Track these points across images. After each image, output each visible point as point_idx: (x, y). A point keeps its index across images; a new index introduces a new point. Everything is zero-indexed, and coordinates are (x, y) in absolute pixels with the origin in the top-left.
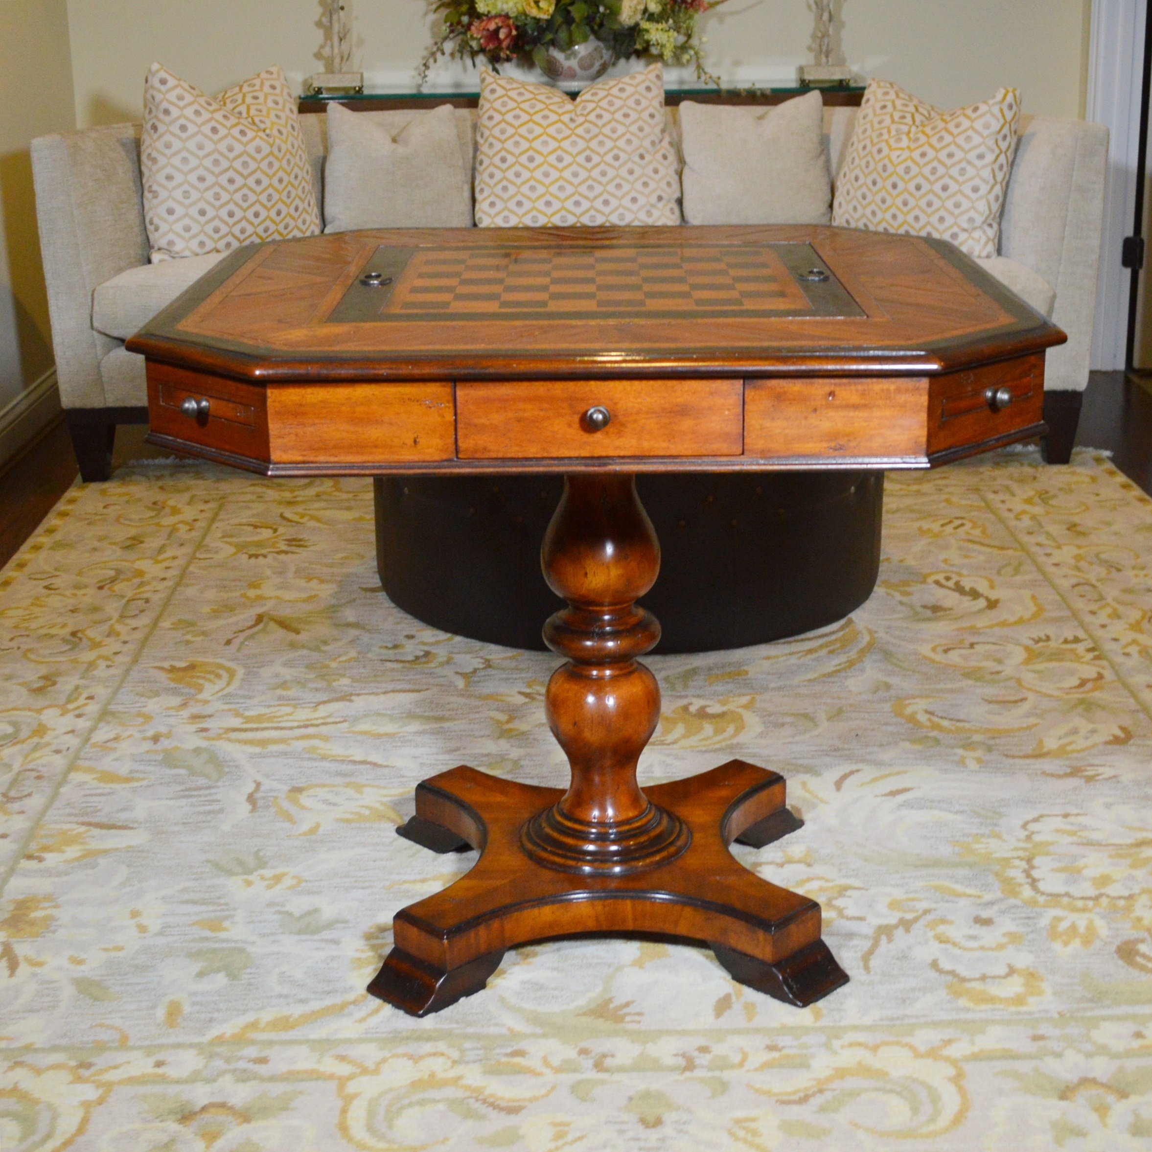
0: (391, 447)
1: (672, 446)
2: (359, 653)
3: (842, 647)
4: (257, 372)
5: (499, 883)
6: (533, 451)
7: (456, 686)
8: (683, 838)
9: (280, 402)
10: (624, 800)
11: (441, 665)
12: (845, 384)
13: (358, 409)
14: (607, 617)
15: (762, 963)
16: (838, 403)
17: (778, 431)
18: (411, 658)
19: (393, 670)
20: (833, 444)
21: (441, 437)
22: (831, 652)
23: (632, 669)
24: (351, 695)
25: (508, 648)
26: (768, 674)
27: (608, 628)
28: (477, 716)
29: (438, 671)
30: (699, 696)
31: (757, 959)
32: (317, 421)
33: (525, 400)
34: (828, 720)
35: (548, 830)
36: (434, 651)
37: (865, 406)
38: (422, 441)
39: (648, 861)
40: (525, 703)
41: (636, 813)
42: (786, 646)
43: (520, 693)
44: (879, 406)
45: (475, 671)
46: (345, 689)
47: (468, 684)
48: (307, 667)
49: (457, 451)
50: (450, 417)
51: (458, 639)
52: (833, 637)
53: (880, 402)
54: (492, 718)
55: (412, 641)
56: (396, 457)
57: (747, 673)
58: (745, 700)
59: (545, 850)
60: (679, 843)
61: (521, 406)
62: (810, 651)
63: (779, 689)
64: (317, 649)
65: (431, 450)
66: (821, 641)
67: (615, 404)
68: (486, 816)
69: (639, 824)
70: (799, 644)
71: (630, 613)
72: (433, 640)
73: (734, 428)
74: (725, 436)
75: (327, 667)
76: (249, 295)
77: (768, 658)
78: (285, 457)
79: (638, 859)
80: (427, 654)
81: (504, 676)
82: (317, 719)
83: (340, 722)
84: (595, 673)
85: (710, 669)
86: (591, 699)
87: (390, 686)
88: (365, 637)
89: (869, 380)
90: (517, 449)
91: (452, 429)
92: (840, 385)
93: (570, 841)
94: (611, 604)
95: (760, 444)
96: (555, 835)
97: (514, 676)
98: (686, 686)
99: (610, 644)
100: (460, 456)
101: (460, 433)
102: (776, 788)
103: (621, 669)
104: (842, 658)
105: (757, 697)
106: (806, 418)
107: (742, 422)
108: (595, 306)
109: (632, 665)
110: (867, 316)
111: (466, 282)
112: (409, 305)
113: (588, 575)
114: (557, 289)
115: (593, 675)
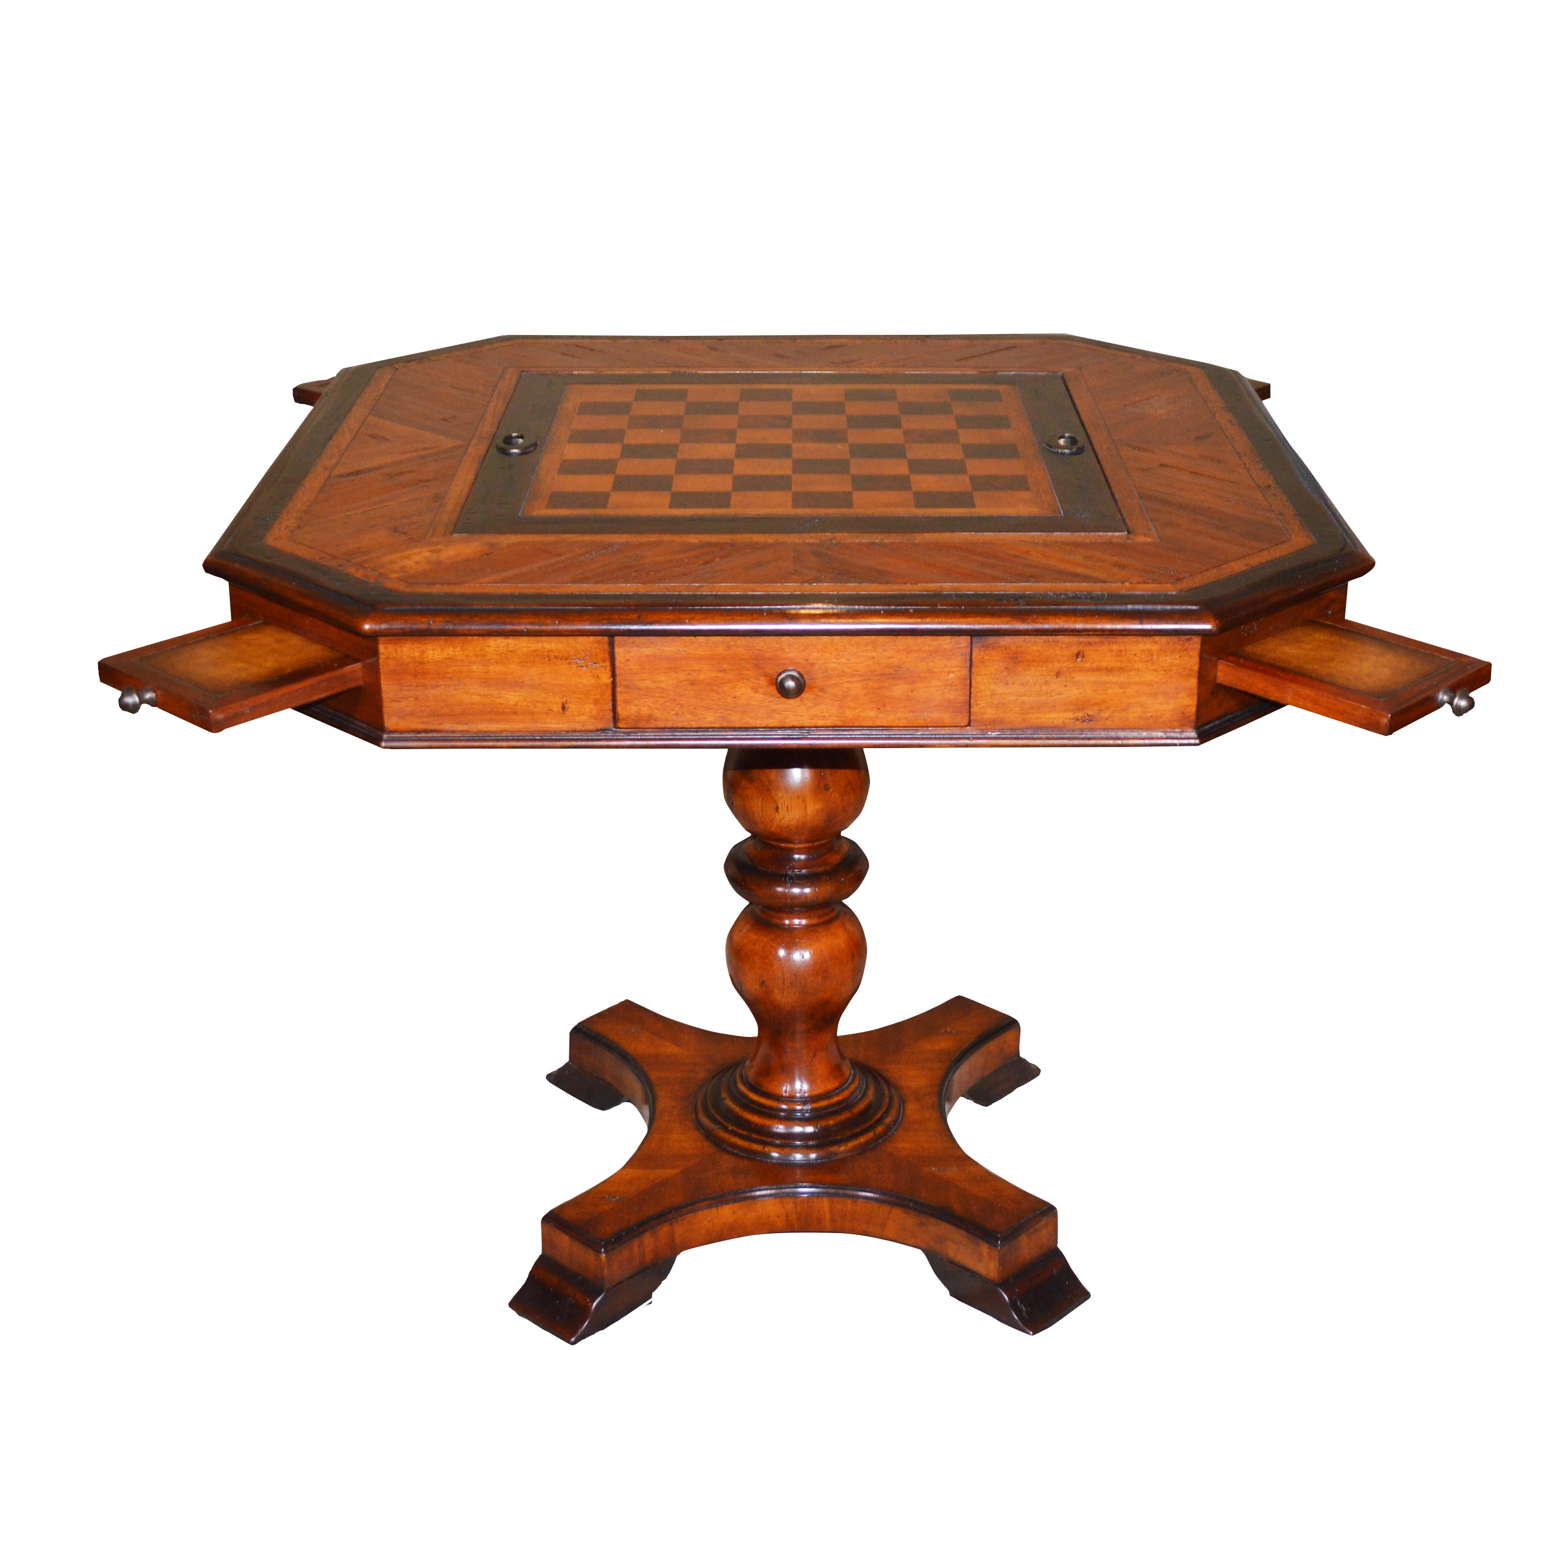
0: (533, 713)
1: (880, 715)
4: (367, 627)
5: (670, 1172)
6: (709, 720)
8: (893, 1112)
9: (394, 659)
10: (821, 1068)
12: (1096, 643)
13: (492, 668)
14: (799, 856)
15: (986, 1280)
16: (1087, 665)
17: (1012, 698)
20: (1080, 715)
21: (596, 702)
23: (833, 915)
27: (800, 871)
31: (981, 1276)
32: (441, 682)
33: (700, 659)
35: (729, 1103)
37: (1121, 670)
38: (572, 707)
39: (850, 1145)
41: (836, 1084)
44: (1137, 669)
49: (615, 719)
50: (606, 679)
53: (1140, 665)
56: (539, 726)
59: (725, 1129)
60: (888, 1120)
61: (695, 666)
65: (584, 718)
67: (812, 665)
68: (654, 1075)
69: (840, 1097)
71: (830, 850)
73: (957, 695)
74: (947, 704)
76: (358, 473)
78: (403, 725)
79: (838, 1143)
84: (787, 922)
86: (782, 953)
89: (1126, 639)
90: (691, 717)
91: (609, 692)
92: (1090, 644)
93: (756, 1119)
94: (804, 841)
95: (990, 714)
96: (737, 1109)
100: (620, 725)
101: (620, 698)
102: (1009, 1035)
103: (819, 917)
106: (1046, 682)
107: (968, 688)
108: (790, 504)
109: (833, 911)
110: (1129, 532)
111: (632, 452)
112: (557, 499)
113: (779, 811)
114: (742, 467)
115: (785, 925)
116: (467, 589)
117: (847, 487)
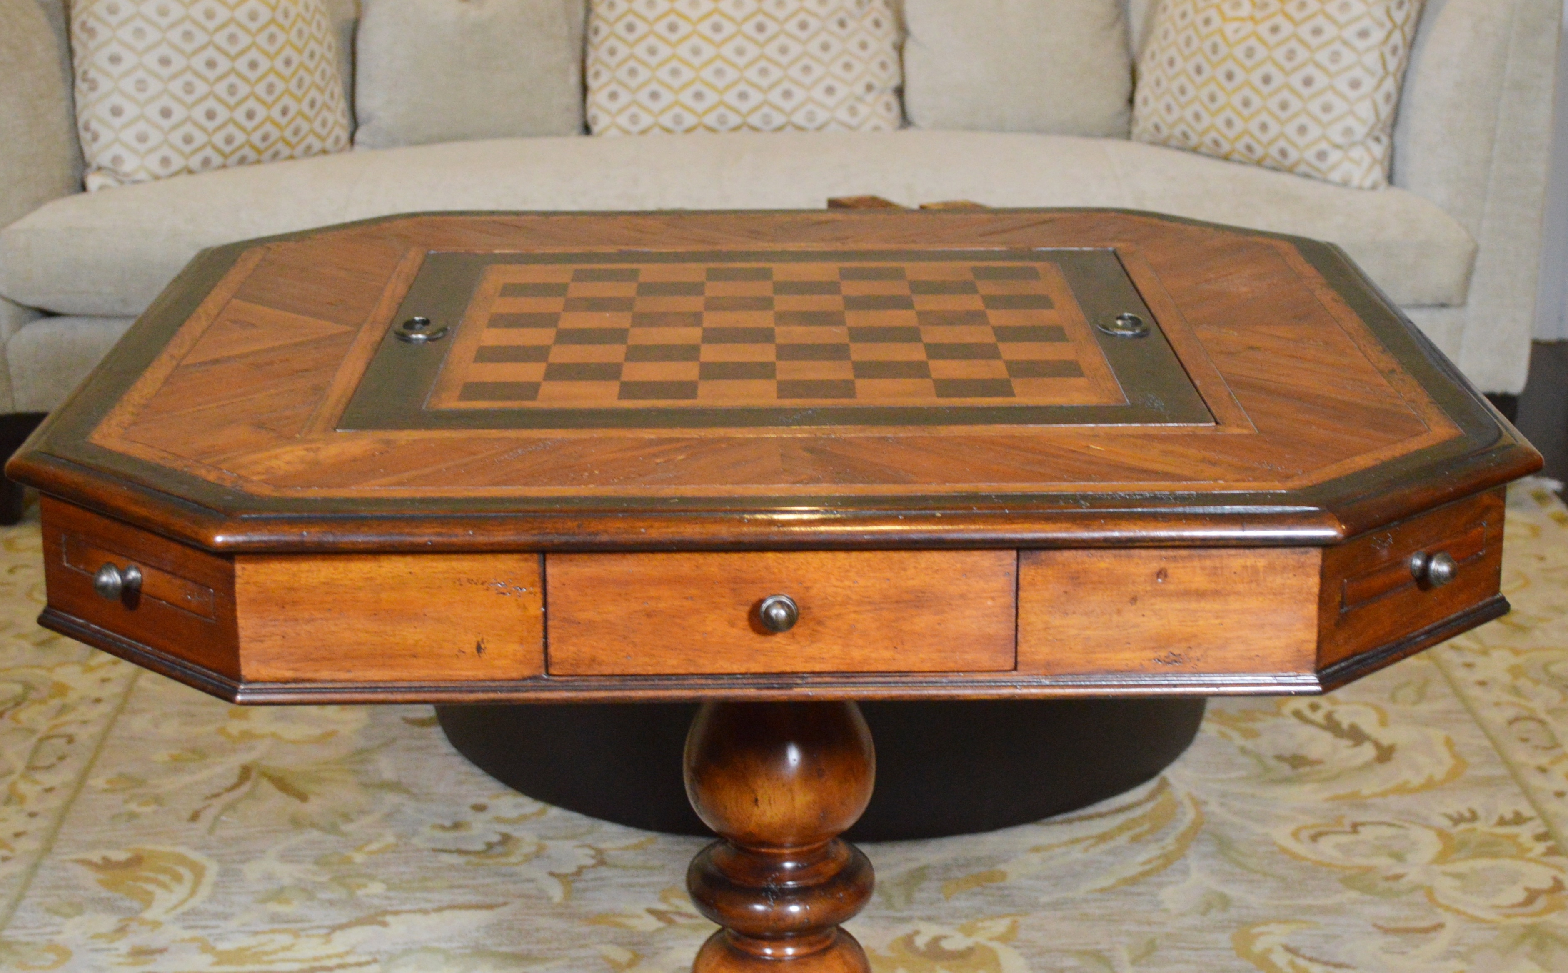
0: (439, 656)
1: (897, 656)
2: (399, 836)
3: (1151, 831)
4: (219, 539)
6: (672, 664)
7: (550, 899)
9: (255, 583)
11: (528, 859)
12: (1183, 558)
13: (384, 595)
14: (788, 865)
16: (1171, 587)
17: (1073, 632)
18: (480, 846)
19: (452, 867)
20: (1163, 654)
21: (522, 641)
22: (1135, 839)
23: (828, 943)
24: (386, 912)
25: (632, 830)
26: (1038, 878)
27: (790, 883)
28: (583, 953)
29: (526, 871)
30: (929, 919)
32: (317, 615)
33: (660, 582)
34: (1134, 962)
36: (516, 834)
37: (1216, 594)
38: (490, 647)
40: (658, 930)
42: (1065, 828)
43: (651, 912)
44: (1238, 593)
45: (580, 871)
46: (376, 902)
47: (569, 894)
48: (316, 863)
49: (547, 664)
50: (536, 609)
51: (555, 812)
52: (1138, 812)
53: (1241, 587)
54: (606, 959)
55: (482, 816)
56: (448, 673)
57: (1004, 875)
58: (1001, 926)
61: (653, 592)
62: (1103, 838)
63: (1055, 906)
64: (333, 829)
65: (503, 662)
66: (1120, 819)
67: (807, 588)
70: (1085, 823)
71: (826, 857)
72: (514, 814)
73: (1001, 628)
74: (987, 641)
75: (349, 861)
76: (216, 362)
77: (1036, 849)
78: (266, 672)
80: (506, 839)
81: (626, 880)
82: (329, 957)
83: (368, 963)
84: (768, 951)
85: (947, 868)
87: (446, 897)
88: (410, 808)
89: (1223, 552)
90: (647, 659)
91: (539, 627)
92: (1175, 559)
94: (795, 845)
95: (1043, 653)
97: (641, 880)
98: (909, 900)
99: (794, 909)
100: (552, 671)
101: (552, 635)
103: (810, 944)
104: (1152, 851)
105: (1021, 920)
106: (1119, 612)
107: (1014, 619)
108: (775, 395)
109: (828, 937)
110: (1217, 423)
111: (567, 337)
112: (472, 390)
113: (759, 804)
114: (710, 353)
115: (766, 955)
116: (352, 492)
117: (849, 375)
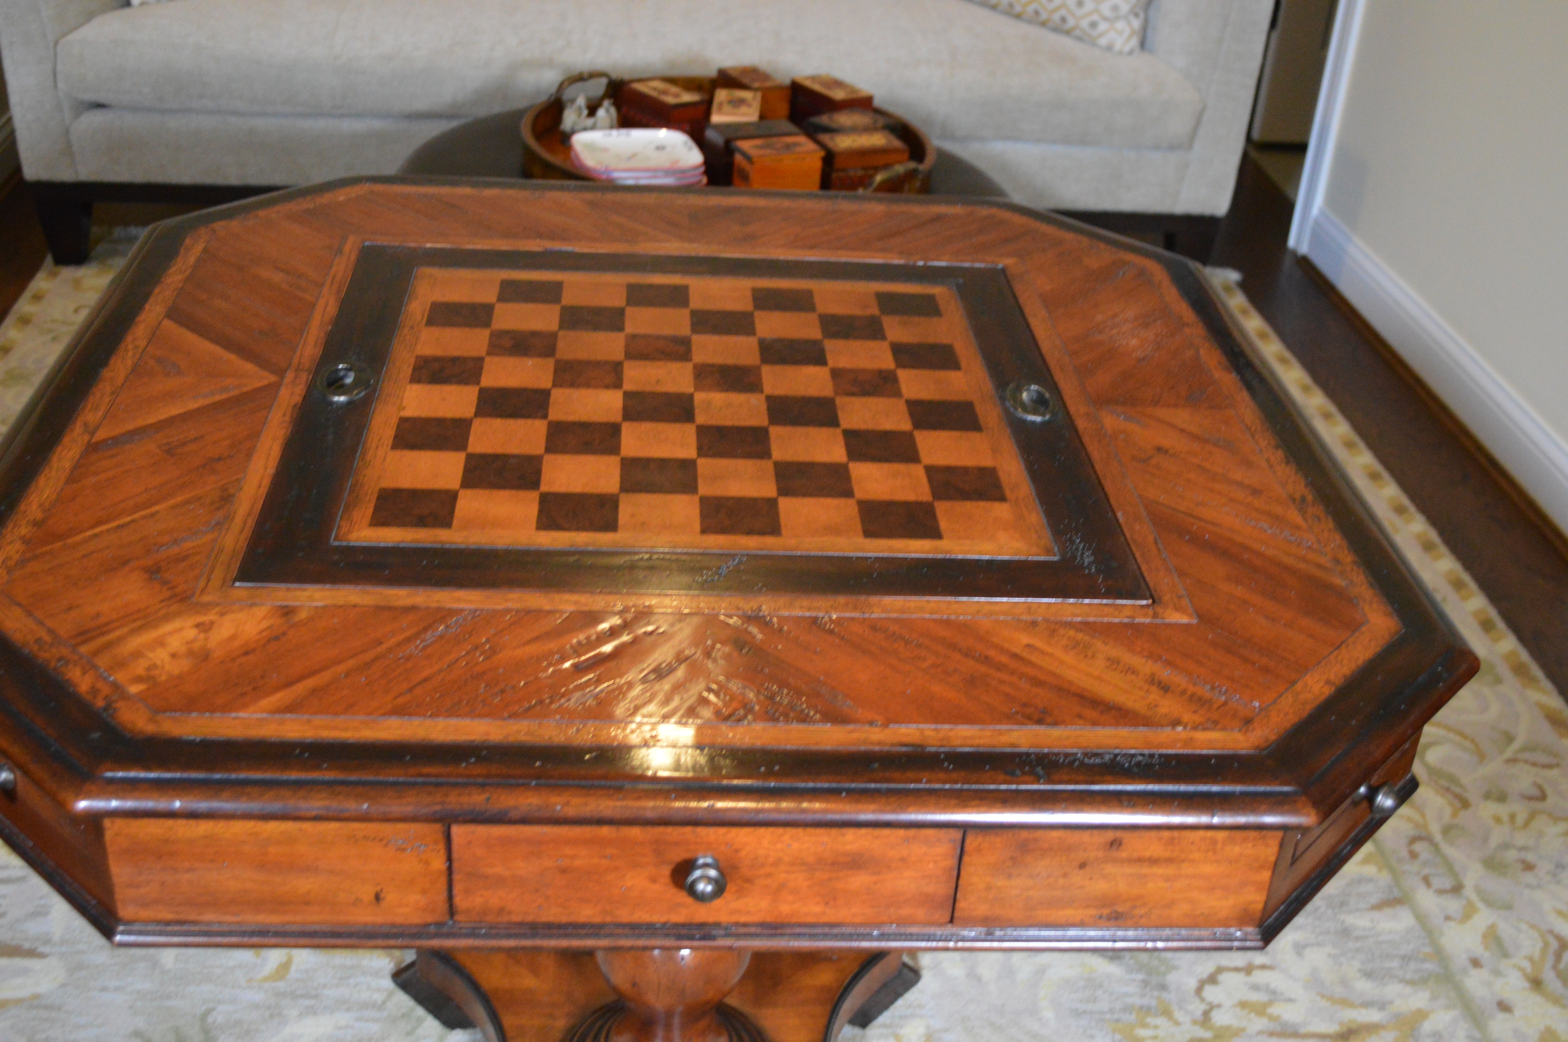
0: (334, 904)
1: (828, 911)
4: (82, 805)
6: (587, 914)
13: (272, 849)
16: (1124, 855)
17: (1015, 892)
20: (1105, 911)
21: (424, 892)
32: (198, 865)
33: (576, 842)
37: (1169, 861)
38: (390, 897)
44: (1193, 861)
49: (452, 911)
50: (439, 863)
53: (1196, 855)
56: (343, 918)
61: (568, 851)
65: (404, 910)
67: (737, 851)
68: (507, 1023)
73: (938, 889)
74: (926, 900)
78: (147, 914)
90: (560, 911)
91: (443, 881)
95: (981, 909)
100: (457, 917)
101: (457, 889)
106: (1065, 875)
107: (955, 879)
108: (698, 526)
110: (1154, 602)
111: (488, 403)
112: (386, 504)
114: (631, 440)
117: (771, 488)
